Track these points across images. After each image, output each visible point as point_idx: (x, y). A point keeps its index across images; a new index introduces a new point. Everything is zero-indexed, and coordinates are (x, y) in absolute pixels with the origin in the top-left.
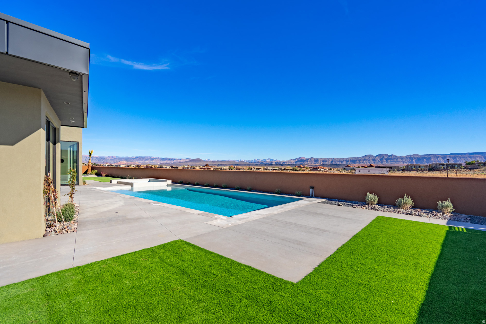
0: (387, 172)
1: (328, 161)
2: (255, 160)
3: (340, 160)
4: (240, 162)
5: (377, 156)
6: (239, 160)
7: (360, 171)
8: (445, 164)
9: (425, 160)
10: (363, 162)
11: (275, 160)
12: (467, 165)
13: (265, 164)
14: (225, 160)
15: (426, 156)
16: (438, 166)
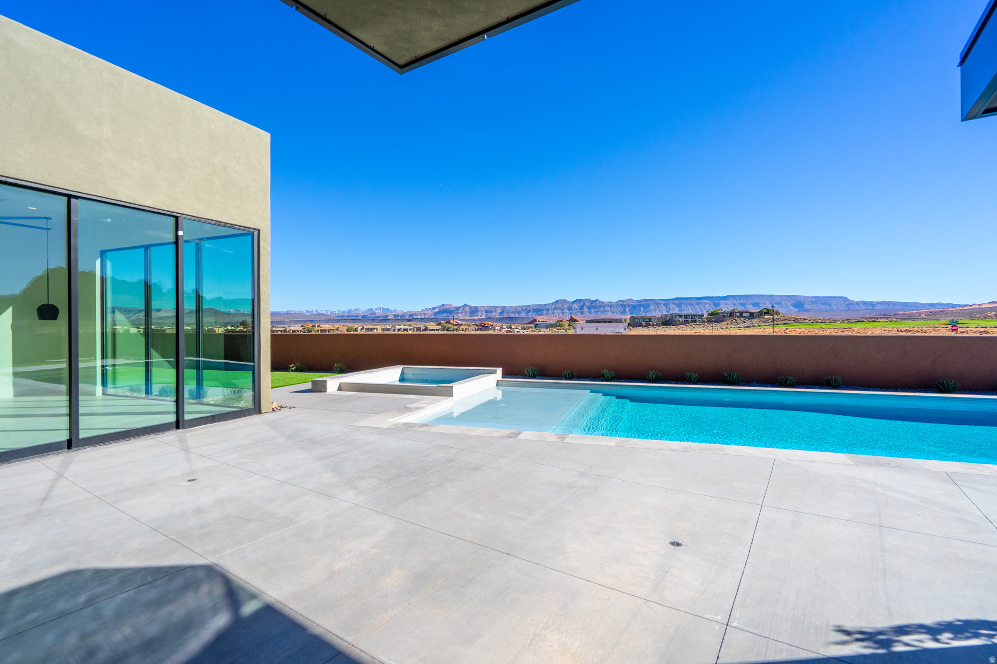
0: (625, 329)
1: (495, 311)
2: (350, 311)
3: (515, 310)
4: (316, 315)
5: (574, 302)
6: (312, 311)
7: (582, 329)
8: (683, 315)
9: (642, 308)
10: (553, 313)
11: (393, 310)
12: (709, 316)
13: (373, 320)
14: (280, 312)
15: (643, 303)
16: (674, 319)
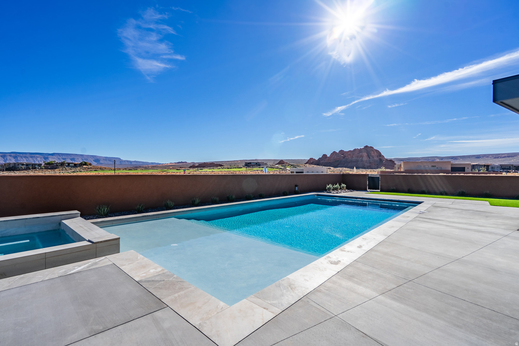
8: (25, 164)
12: (46, 165)
16: (17, 166)
